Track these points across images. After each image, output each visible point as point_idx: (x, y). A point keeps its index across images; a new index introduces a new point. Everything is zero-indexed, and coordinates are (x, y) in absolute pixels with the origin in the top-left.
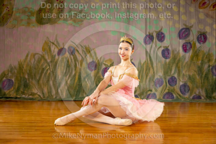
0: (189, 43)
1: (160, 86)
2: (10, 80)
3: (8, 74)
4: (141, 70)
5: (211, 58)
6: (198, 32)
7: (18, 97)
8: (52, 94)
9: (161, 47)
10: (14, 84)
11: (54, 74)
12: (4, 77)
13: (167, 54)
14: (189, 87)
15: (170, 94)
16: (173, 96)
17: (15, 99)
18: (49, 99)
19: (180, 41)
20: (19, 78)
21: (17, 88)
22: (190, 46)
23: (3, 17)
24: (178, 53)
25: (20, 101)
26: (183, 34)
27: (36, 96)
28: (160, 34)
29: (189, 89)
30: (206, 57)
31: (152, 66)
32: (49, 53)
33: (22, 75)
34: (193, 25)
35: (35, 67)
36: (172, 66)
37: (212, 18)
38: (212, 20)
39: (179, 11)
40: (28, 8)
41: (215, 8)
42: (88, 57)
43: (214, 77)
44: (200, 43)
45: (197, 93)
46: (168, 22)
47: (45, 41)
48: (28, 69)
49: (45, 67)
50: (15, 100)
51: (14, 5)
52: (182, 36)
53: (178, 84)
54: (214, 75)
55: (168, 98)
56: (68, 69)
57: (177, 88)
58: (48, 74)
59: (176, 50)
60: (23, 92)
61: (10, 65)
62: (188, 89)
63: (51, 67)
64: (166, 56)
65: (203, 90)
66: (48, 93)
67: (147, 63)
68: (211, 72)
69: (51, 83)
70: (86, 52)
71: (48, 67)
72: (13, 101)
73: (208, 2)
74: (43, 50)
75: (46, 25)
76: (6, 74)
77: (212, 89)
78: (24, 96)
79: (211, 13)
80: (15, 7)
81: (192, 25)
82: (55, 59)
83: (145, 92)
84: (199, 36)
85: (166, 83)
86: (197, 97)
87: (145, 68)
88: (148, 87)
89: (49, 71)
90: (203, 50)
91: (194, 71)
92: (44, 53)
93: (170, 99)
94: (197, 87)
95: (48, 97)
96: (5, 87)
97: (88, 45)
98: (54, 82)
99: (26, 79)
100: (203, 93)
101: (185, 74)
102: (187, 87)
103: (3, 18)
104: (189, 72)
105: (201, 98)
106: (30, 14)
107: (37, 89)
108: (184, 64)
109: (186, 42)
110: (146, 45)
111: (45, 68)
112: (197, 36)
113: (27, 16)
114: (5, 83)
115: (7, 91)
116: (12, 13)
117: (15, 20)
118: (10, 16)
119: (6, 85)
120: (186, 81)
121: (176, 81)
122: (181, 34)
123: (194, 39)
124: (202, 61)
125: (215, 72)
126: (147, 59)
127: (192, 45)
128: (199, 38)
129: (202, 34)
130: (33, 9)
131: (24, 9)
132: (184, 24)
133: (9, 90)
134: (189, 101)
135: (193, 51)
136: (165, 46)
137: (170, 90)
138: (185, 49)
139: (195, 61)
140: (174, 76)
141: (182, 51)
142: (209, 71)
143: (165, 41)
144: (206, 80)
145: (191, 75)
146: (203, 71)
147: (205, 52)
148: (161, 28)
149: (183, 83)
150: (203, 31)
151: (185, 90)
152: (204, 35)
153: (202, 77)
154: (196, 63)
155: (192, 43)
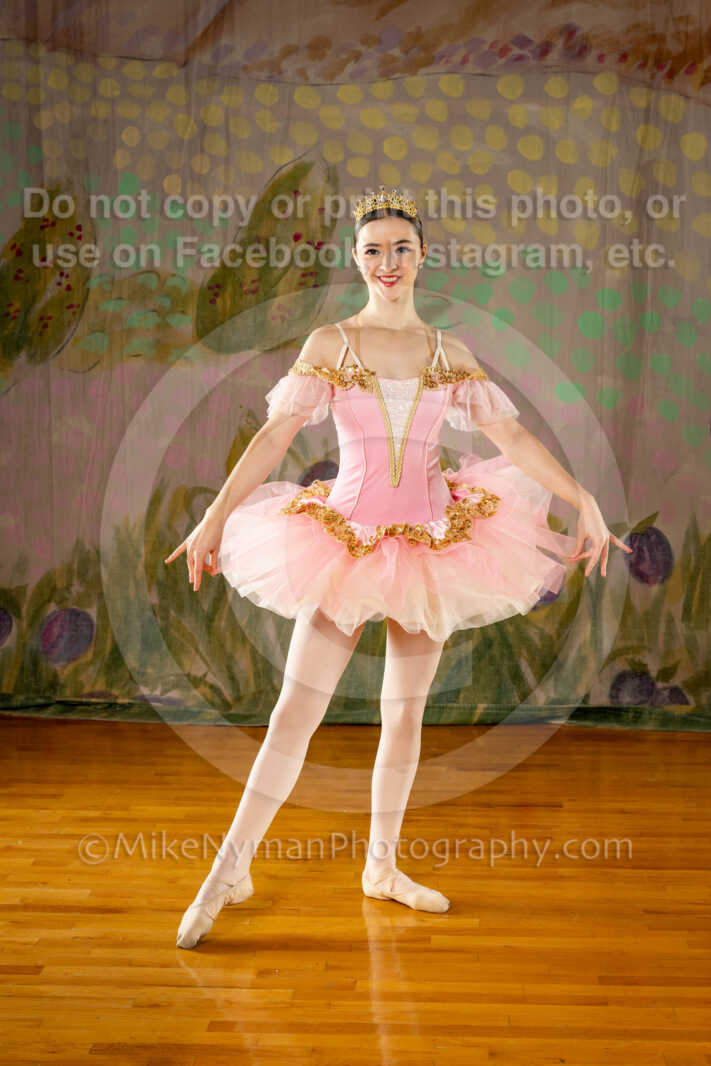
2: (76, 614)
3: (68, 588)
4: (697, 568)
7: (120, 700)
8: (276, 682)
10: (95, 629)
12: (49, 601)
21: (111, 654)
23: (42, 319)
27: (201, 691)
40: (159, 276)
47: (240, 430)
61: (79, 545)
66: (257, 675)
76: (60, 584)
80: (96, 271)
95: (255, 699)
96: (53, 646)
103: (45, 321)
106: (167, 303)
107: (201, 654)
113: (154, 311)
114: (56, 630)
115: (65, 667)
116: (86, 299)
117: (97, 331)
118: (74, 313)
119: (60, 636)
130: (184, 279)
131: (140, 279)
133: (77, 662)
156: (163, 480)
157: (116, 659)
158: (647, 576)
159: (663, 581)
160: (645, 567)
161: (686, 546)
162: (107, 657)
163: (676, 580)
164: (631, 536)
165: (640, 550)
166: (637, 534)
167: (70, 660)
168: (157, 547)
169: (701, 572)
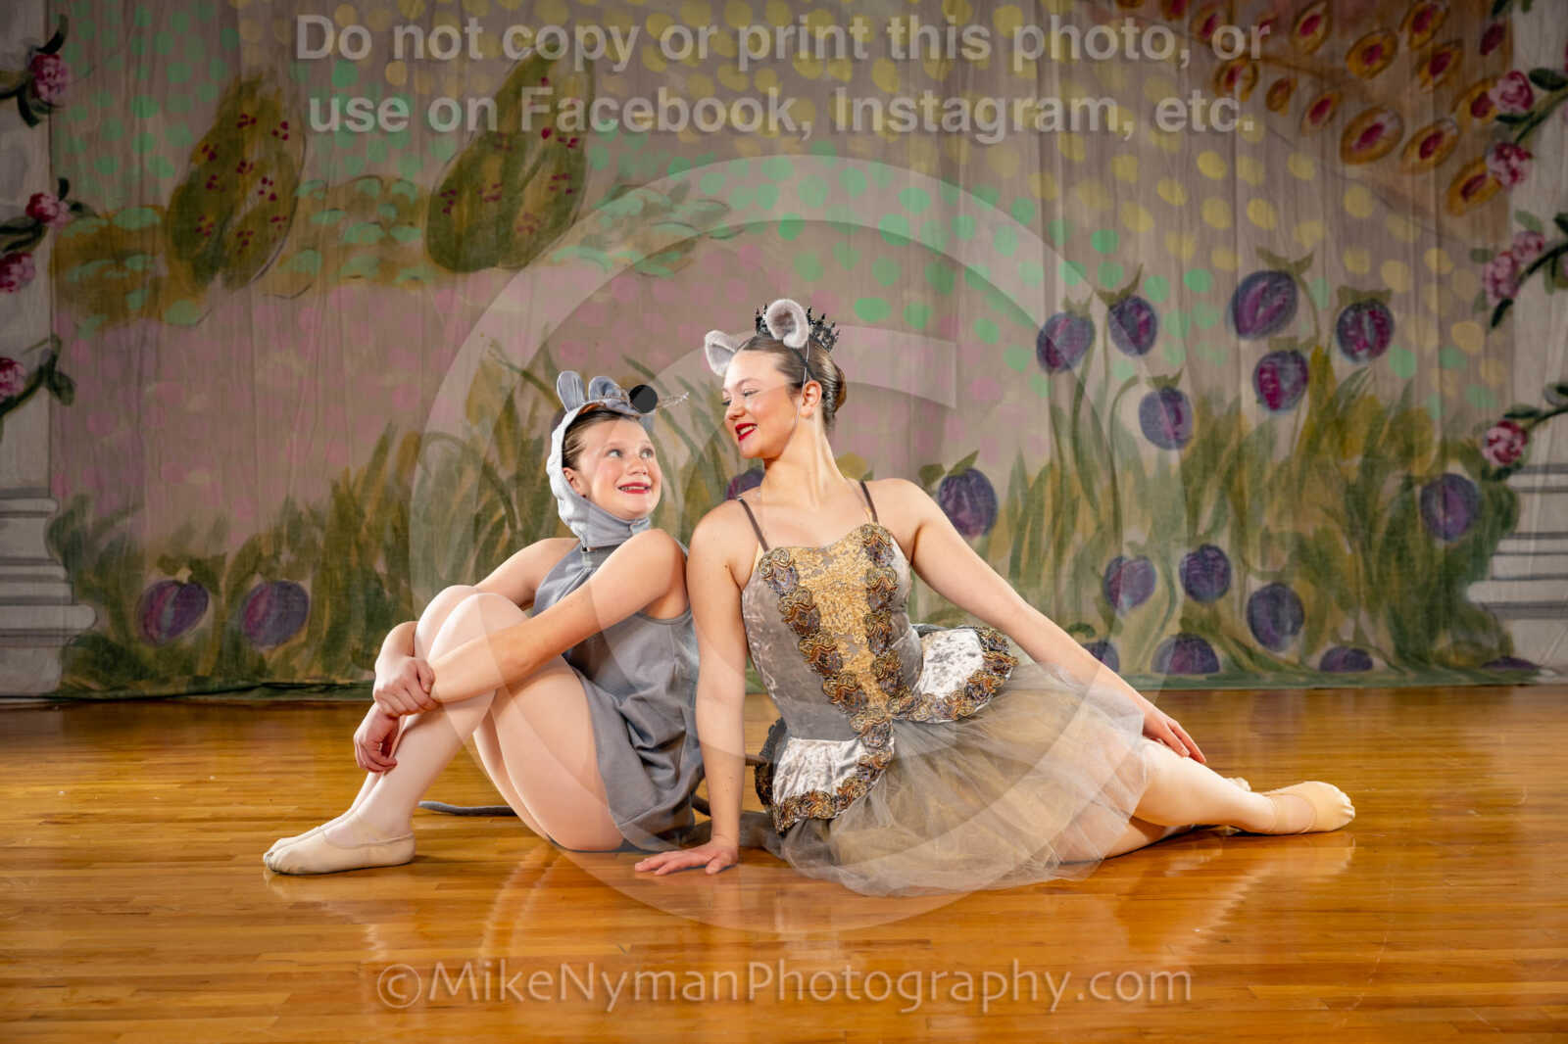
0: (1296, 356)
1: (1139, 600)
2: (286, 587)
3: (276, 556)
4: (1025, 514)
5: (1416, 440)
6: (1342, 292)
7: (340, 681)
9: (1133, 381)
10: (310, 605)
12: (253, 573)
13: (1172, 419)
14: (1297, 602)
15: (1193, 648)
16: (1213, 655)
17: (320, 692)
19: (1244, 344)
20: (339, 575)
21: (329, 633)
22: (1299, 374)
23: (240, 234)
24: (1229, 412)
26: (1257, 308)
28: (1127, 307)
29: (1302, 615)
30: (1392, 436)
31: (1089, 492)
32: (505, 431)
33: (354, 559)
34: (1310, 259)
35: (427, 509)
36: (1200, 490)
37: (1414, 214)
38: (1415, 224)
39: (1232, 178)
40: (382, 182)
41: (1432, 159)
42: (725, 450)
43: (1440, 544)
44: (1352, 354)
45: (1347, 637)
46: (1171, 241)
48: (389, 524)
50: (321, 697)
51: (301, 167)
52: (1254, 319)
53: (1235, 592)
54: (1439, 535)
55: (1180, 668)
57: (1232, 610)
58: (499, 549)
59: (1220, 400)
60: (363, 654)
61: (289, 504)
62: (1298, 611)
63: (516, 510)
64: (1168, 436)
65: (1382, 620)
67: (1062, 476)
68: (1419, 517)
71: (502, 511)
72: (311, 707)
73: (1390, 128)
74: (468, 414)
75: (487, 273)
76: (265, 554)
77: (1430, 610)
79: (1408, 184)
80: (306, 177)
81: (1305, 255)
84: (1346, 313)
85: (1170, 583)
86: (1346, 657)
87: (1048, 502)
88: (1068, 608)
89: (507, 531)
90: (1368, 393)
91: (1327, 511)
93: (1193, 672)
94: (1345, 603)
96: (259, 625)
99: (378, 580)
100: (1380, 638)
101: (1274, 530)
102: (1287, 601)
103: (245, 237)
104: (1295, 518)
105: (1368, 665)
106: (392, 214)
108: (1269, 473)
109: (1277, 349)
110: (1050, 372)
111: (482, 518)
112: (1337, 317)
113: (375, 223)
114: (262, 607)
115: (272, 651)
116: (293, 212)
117: (308, 248)
118: (280, 227)
119: (267, 614)
120: (1283, 571)
121: (1225, 574)
122: (1247, 304)
123: (1318, 331)
124: (1366, 456)
125: (1439, 512)
126: (1060, 450)
127: (1310, 365)
128: (1346, 323)
129: (1366, 307)
130: (411, 185)
131: (360, 185)
132: (1260, 252)
133: (286, 645)
134: (1303, 684)
135: (1317, 399)
136: (1158, 373)
137: (1196, 623)
138: (1266, 392)
139: (1330, 458)
140: (1213, 543)
141: (1255, 405)
142: (1407, 511)
143: (1159, 349)
144: (1394, 563)
145: (1311, 533)
146: (1375, 514)
147: (1383, 403)
148: (1133, 278)
149: (1267, 583)
150: (1368, 287)
151: (1276, 622)
152: (1377, 307)
153: (1370, 547)
154: (1337, 465)
155: (1308, 355)
156: (390, 424)
157: (334, 641)
158: (968, 526)
159: (986, 532)
160: (963, 515)
161: (1012, 488)
162: (324, 633)
163: (1002, 531)
164: (946, 482)
165: (959, 496)
166: (954, 477)
167: (278, 643)
168: (385, 503)
169: (1031, 518)
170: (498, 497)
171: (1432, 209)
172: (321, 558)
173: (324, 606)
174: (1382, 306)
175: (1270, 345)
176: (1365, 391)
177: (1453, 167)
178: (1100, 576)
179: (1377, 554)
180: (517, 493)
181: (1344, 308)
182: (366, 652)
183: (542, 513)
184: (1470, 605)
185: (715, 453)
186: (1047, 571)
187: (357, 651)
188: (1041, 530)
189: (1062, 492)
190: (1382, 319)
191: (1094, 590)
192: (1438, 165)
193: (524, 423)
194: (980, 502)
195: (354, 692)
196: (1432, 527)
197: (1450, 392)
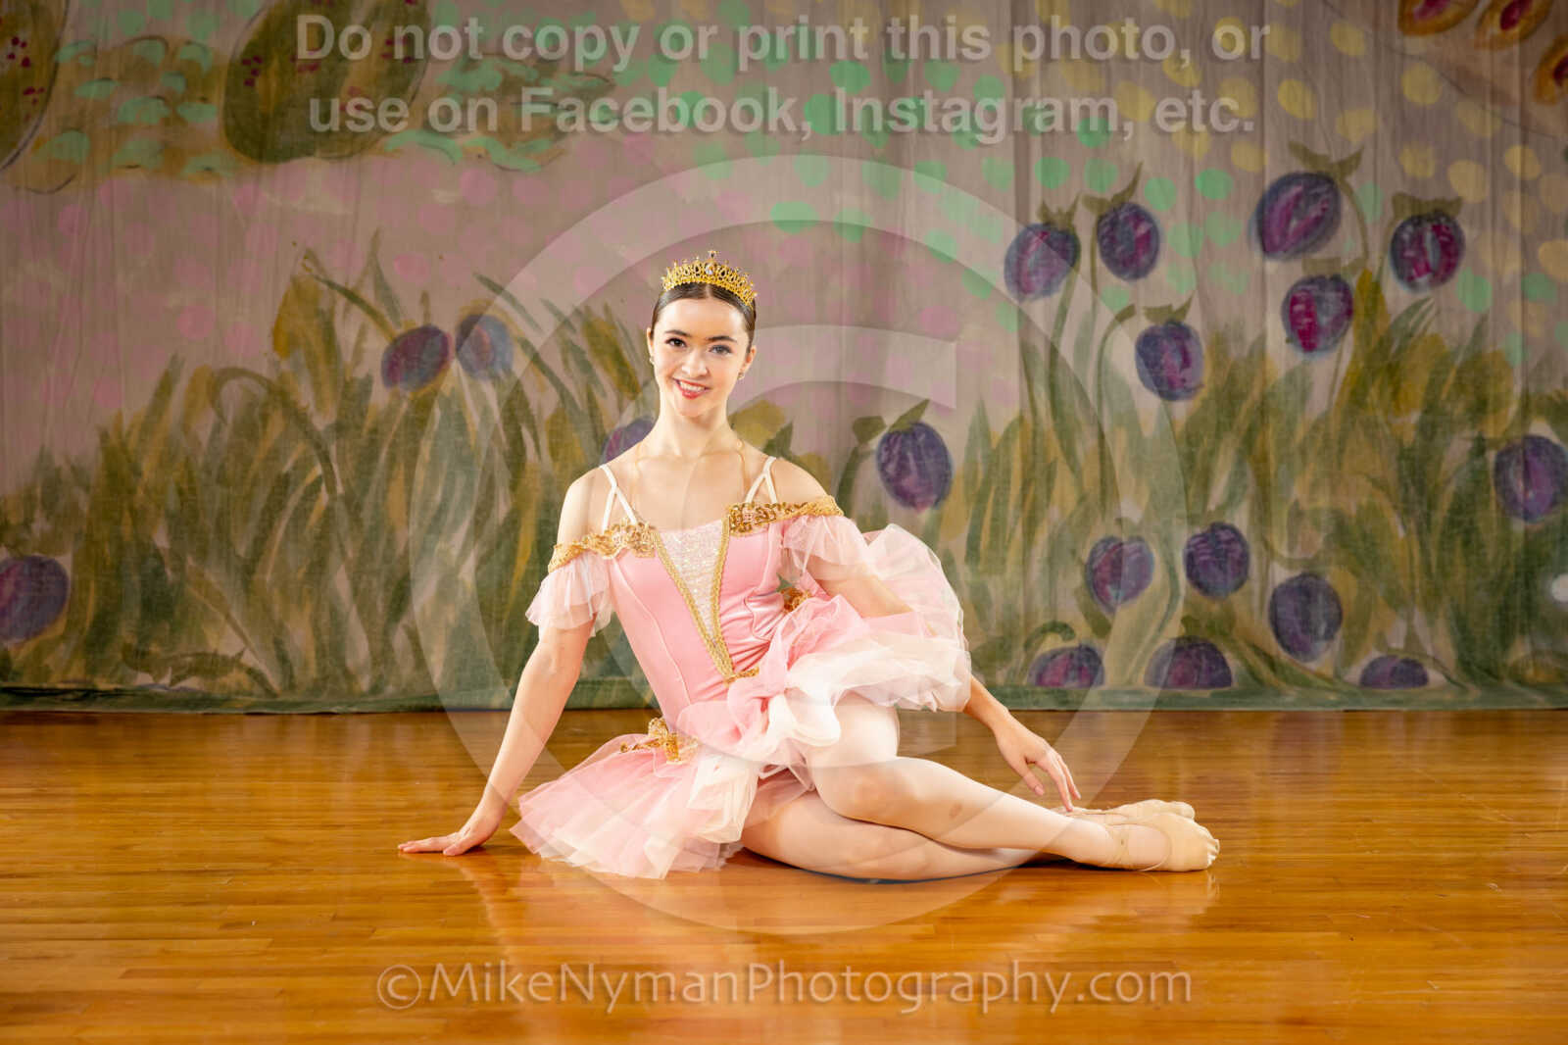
0: (1338, 283)
1: (1131, 593)
2: (40, 565)
3: (27, 524)
4: (987, 483)
5: (1491, 391)
6: (1397, 200)
7: (105, 686)
8: (350, 663)
9: (1126, 314)
10: (69, 587)
11: (356, 520)
13: (1177, 361)
14: (1333, 597)
15: (1198, 656)
16: (1224, 663)
17: (76, 700)
18: (324, 701)
19: (1271, 266)
20: (107, 551)
21: (94, 625)
22: (1342, 305)
24: (1251, 354)
25: (118, 719)
26: (1288, 219)
27: (234, 679)
28: (1121, 217)
29: (1340, 614)
30: (1460, 385)
31: (1069, 453)
32: (322, 368)
33: (126, 530)
34: (1358, 157)
35: (222, 467)
36: (1212, 453)
37: (1493, 101)
38: (1493, 114)
40: (166, 44)
41: (1516, 31)
42: (604, 395)
43: (1518, 526)
44: (1410, 281)
45: (1397, 643)
46: (1180, 135)
47: (294, 281)
48: (172, 484)
49: (295, 468)
50: (76, 707)
51: (63, 25)
52: (1284, 235)
53: (1254, 584)
54: (1517, 515)
55: (1182, 681)
56: (461, 480)
57: (1249, 606)
58: (314, 518)
59: (1240, 338)
60: (137, 652)
61: (44, 458)
62: (1334, 610)
63: (336, 468)
64: (1171, 383)
65: (1441, 625)
66: (321, 652)
68: (1493, 492)
69: (340, 582)
70: (588, 356)
72: (65, 719)
74: (276, 345)
75: (299, 164)
76: (13, 520)
77: (1504, 610)
78: (143, 679)
79: (1486, 63)
80: (69, 36)
81: (1353, 151)
82: (363, 415)
83: (1022, 640)
84: (1402, 227)
85: (1172, 572)
86: (1394, 669)
87: (1017, 467)
88: (1039, 602)
89: (324, 497)
90: (1431, 330)
91: (1374, 481)
92: (285, 366)
93: (1197, 686)
94: (1396, 601)
95: (317, 688)
97: (606, 309)
98: (364, 577)
99: (157, 555)
100: (1439, 644)
101: (1305, 505)
102: (1320, 598)
104: (1334, 490)
105: (1423, 680)
106: (179, 86)
107: (236, 628)
108: (1300, 432)
109: (1314, 274)
110: (1021, 300)
111: (292, 478)
112: (1392, 231)
113: (159, 97)
114: (8, 589)
115: (19, 646)
116: (53, 79)
117: (71, 129)
118: (35, 101)
119: (14, 598)
120: (1317, 557)
121: (1243, 562)
122: (1276, 215)
123: (1367, 252)
124: (1426, 412)
125: (1519, 486)
126: (1032, 400)
127: (1355, 294)
128: (1403, 242)
129: (1429, 220)
130: (204, 49)
131: (137, 48)
132: (1294, 148)
133: (41, 638)
134: (1334, 704)
135: (1364, 337)
136: (1159, 302)
137: (1203, 624)
138: (1301, 328)
139: (1380, 413)
140: (1228, 522)
141: (1284, 344)
142: (1477, 482)
143: (1162, 270)
144: (1459, 550)
145: (1353, 511)
146: (1436, 486)
147: (1449, 345)
148: (1131, 179)
149: (1297, 573)
150: (1433, 194)
151: (1306, 624)
152: (1443, 220)
153: (1429, 529)
154: (1389, 424)
155: (1353, 282)
156: (174, 358)
157: (101, 632)
158: (913, 497)
159: (937, 501)
160: (909, 482)
161: (970, 449)
162: (87, 624)
163: (957, 503)
164: (887, 440)
165: (903, 457)
166: (898, 433)
167: (28, 636)
168: (166, 460)
169: (994, 487)
170: (314, 452)
171: (1516, 94)
172: (85, 527)
173: (88, 589)
174: (1449, 219)
175: (1305, 268)
176: (1425, 329)
177: (1543, 42)
178: (1080, 561)
179: (1434, 538)
180: (338, 447)
181: (1399, 222)
182: (141, 648)
183: (369, 473)
184: (1556, 603)
185: (590, 398)
186: (1013, 555)
187: (130, 646)
188: (1006, 502)
189: (1035, 453)
190: (1451, 238)
191: (1077, 579)
192: (1524, 37)
193: (347, 357)
194: (929, 463)
195: (123, 700)
196: (1510, 505)
197: (1536, 330)
